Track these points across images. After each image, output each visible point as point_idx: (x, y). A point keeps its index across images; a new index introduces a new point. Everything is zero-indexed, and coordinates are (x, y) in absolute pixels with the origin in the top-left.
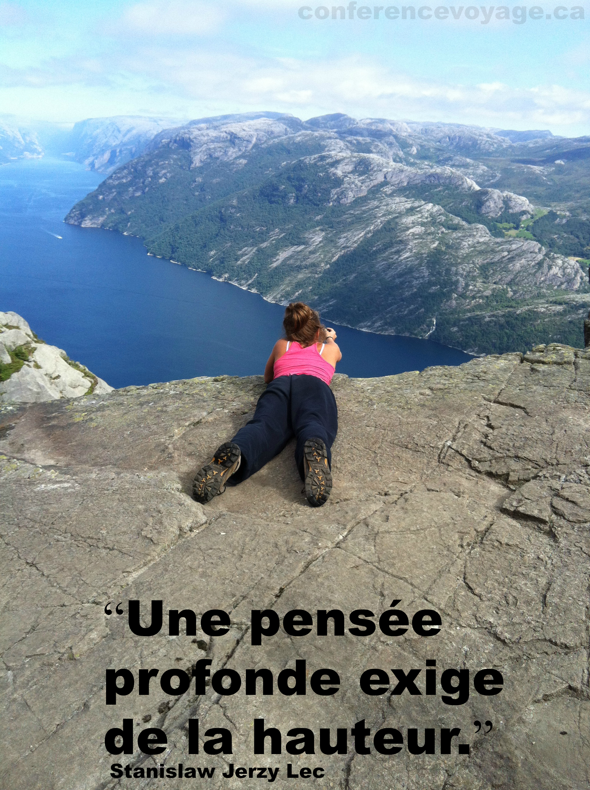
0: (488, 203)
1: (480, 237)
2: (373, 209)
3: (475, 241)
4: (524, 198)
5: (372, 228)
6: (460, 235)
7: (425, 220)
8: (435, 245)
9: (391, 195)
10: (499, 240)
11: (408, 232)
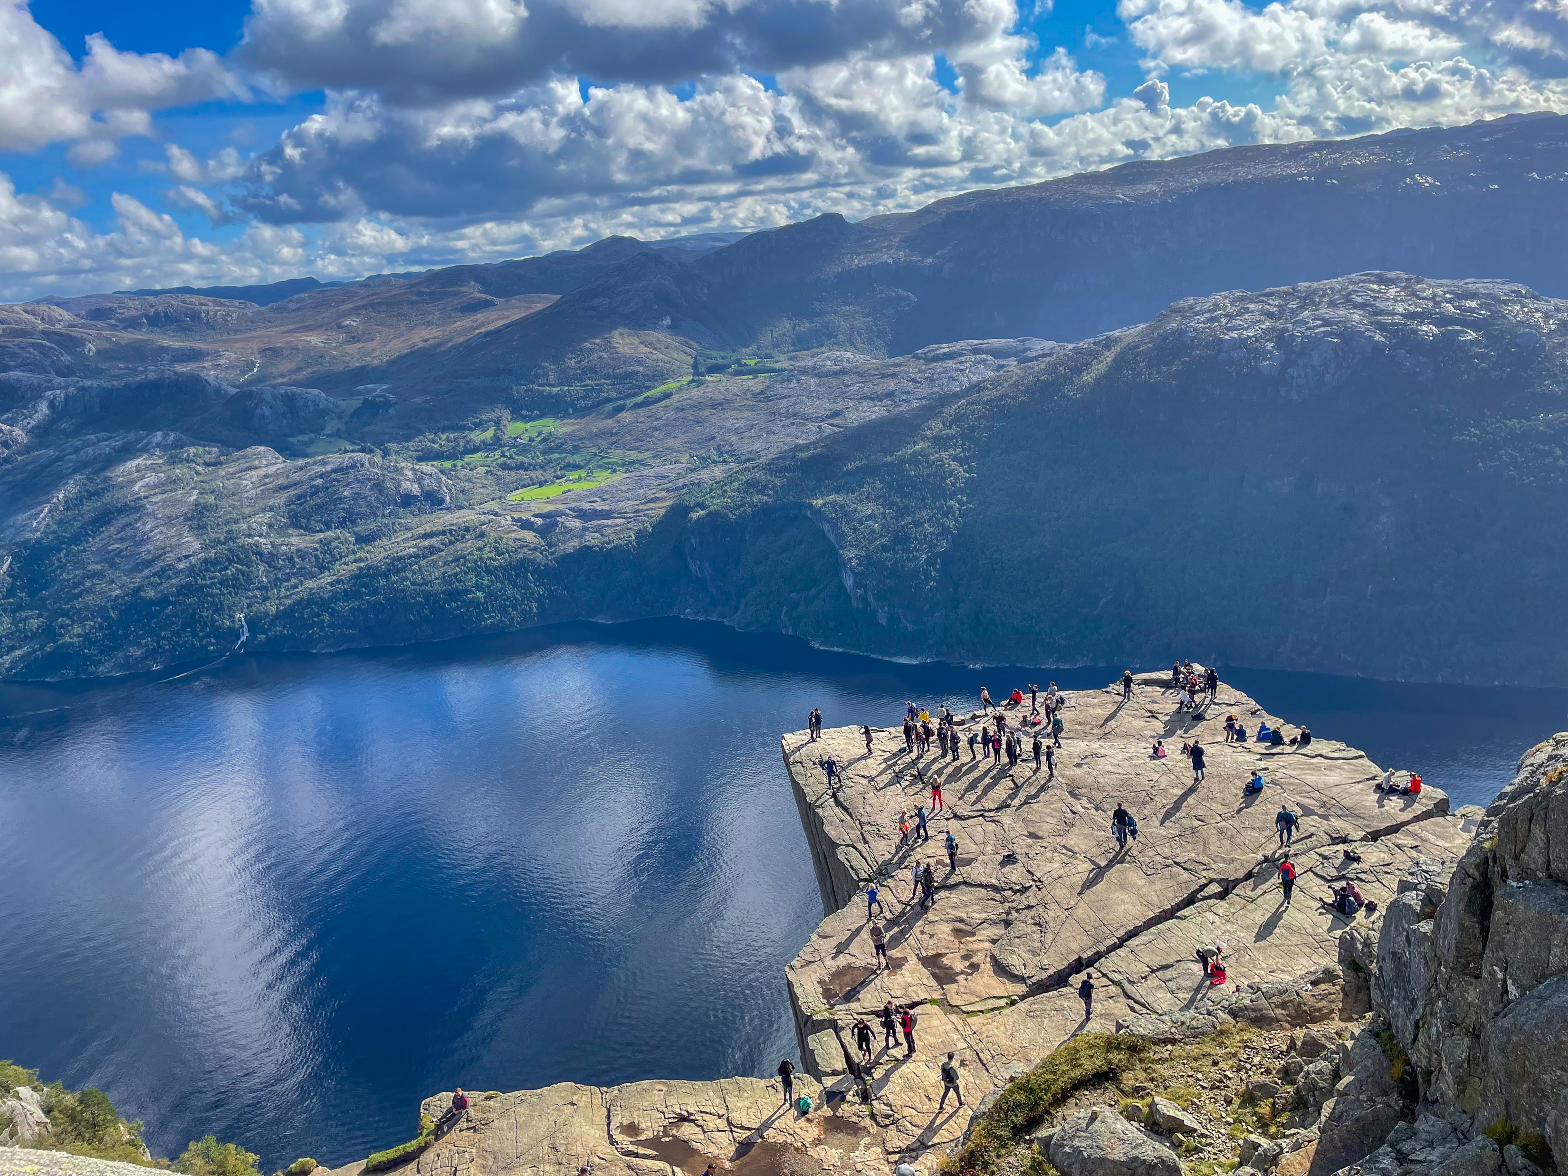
0: (258, 411)
1: (267, 466)
2: (50, 464)
3: (262, 472)
4: (316, 391)
5: (61, 496)
6: (231, 470)
7: (161, 461)
8: (192, 499)
9: (77, 432)
10: (300, 462)
11: (136, 488)
